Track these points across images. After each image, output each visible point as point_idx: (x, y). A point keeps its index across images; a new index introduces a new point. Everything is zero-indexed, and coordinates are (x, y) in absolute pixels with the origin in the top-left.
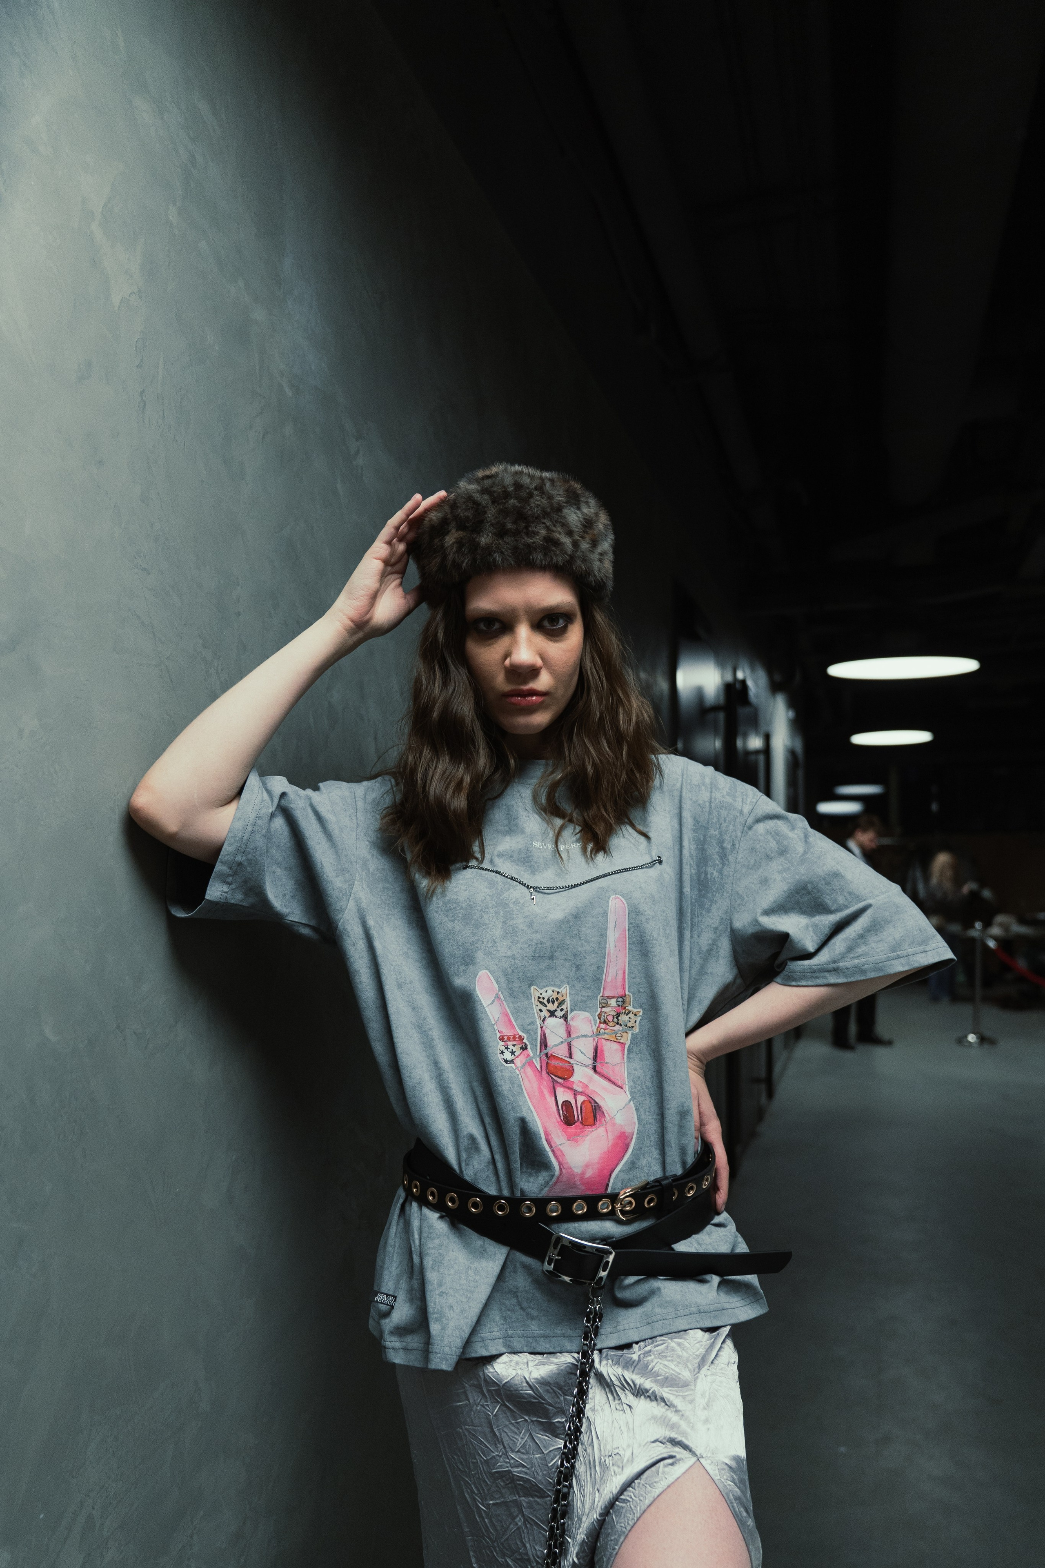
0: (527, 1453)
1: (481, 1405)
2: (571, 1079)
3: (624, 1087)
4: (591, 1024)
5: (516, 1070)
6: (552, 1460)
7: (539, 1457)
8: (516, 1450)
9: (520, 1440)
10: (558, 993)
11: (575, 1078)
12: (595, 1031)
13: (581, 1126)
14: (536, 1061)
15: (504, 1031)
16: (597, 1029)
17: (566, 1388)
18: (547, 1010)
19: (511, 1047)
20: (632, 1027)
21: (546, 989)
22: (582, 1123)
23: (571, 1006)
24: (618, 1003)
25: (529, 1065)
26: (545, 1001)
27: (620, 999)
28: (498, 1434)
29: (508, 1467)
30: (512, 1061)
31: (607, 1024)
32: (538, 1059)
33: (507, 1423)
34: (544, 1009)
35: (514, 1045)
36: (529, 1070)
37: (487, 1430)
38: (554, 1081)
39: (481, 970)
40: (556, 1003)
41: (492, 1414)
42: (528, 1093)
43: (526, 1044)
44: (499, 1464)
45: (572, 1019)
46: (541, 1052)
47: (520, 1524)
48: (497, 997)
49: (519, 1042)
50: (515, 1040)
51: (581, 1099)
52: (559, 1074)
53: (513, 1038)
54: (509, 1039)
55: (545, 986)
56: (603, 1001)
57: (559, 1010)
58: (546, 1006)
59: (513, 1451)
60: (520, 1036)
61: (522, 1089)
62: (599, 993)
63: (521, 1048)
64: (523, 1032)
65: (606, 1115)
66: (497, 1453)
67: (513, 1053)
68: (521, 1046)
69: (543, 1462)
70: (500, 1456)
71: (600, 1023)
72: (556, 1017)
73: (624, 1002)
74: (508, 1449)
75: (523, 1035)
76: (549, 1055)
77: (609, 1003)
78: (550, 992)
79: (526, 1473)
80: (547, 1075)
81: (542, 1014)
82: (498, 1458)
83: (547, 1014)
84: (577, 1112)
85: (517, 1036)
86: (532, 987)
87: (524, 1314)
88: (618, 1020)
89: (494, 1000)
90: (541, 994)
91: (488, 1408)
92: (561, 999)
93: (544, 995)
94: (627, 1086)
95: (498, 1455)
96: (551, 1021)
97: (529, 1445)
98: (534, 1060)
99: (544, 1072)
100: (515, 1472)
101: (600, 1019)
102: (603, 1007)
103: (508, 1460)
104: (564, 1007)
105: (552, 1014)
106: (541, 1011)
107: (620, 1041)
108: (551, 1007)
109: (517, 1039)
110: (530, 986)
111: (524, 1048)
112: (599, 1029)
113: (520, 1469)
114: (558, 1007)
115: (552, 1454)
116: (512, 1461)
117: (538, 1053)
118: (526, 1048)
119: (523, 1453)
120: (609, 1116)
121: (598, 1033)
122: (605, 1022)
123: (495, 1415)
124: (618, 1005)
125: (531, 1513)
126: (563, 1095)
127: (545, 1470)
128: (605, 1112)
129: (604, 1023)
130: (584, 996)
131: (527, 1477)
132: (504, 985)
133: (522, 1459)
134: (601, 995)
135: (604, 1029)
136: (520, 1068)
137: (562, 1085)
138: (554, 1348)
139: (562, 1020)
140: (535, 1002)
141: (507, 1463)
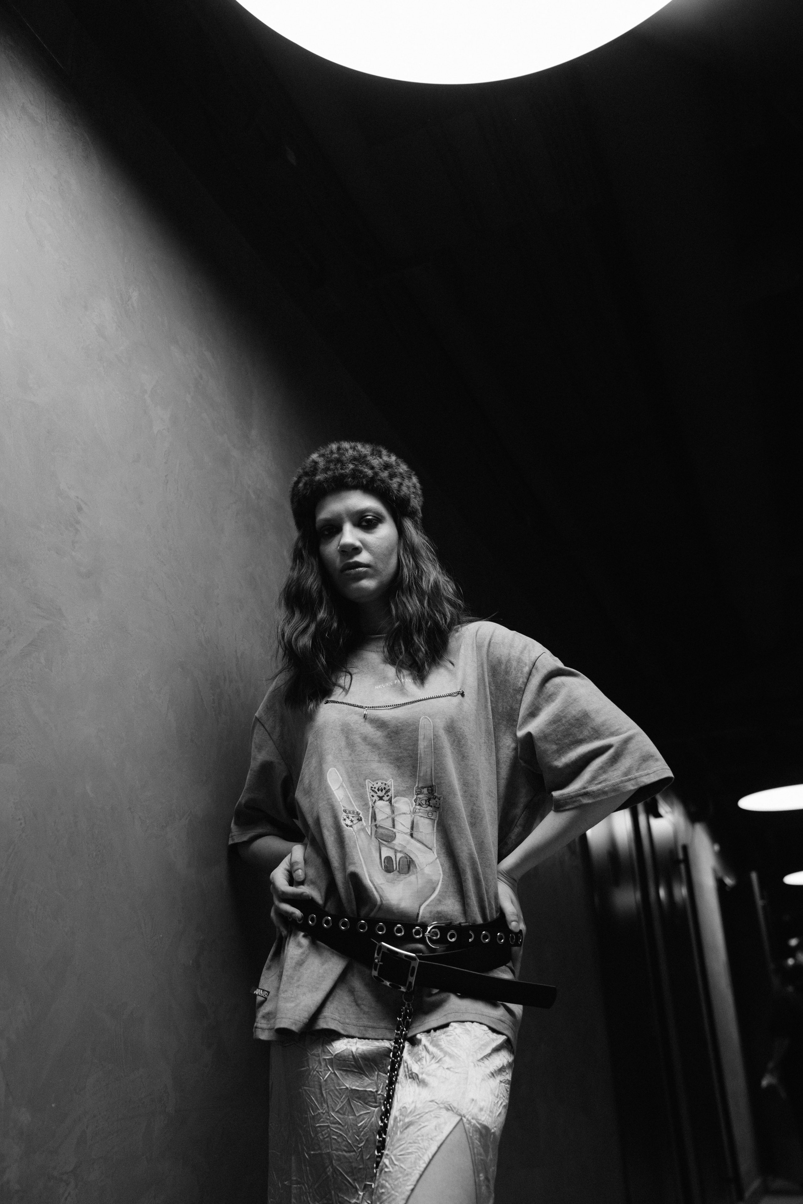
0: (344, 1114)
1: (317, 1071)
2: (394, 842)
3: (433, 849)
4: (409, 806)
5: (353, 832)
6: (361, 1121)
7: (352, 1118)
8: (336, 1110)
9: (340, 1103)
10: (385, 784)
11: (396, 842)
12: (412, 810)
13: (398, 874)
14: (368, 829)
15: (346, 806)
16: (414, 809)
17: (380, 1066)
18: (378, 796)
19: (351, 818)
20: (439, 808)
21: (377, 782)
22: (399, 872)
23: (394, 793)
24: (429, 791)
25: (363, 831)
26: (376, 790)
27: (430, 789)
28: (325, 1095)
29: (328, 1123)
30: (351, 826)
31: (421, 806)
32: (370, 828)
33: (333, 1088)
34: (375, 795)
35: (353, 817)
36: (362, 834)
37: (318, 1091)
38: (380, 843)
39: (331, 767)
40: (384, 791)
41: (323, 1078)
42: (360, 848)
43: (361, 817)
44: (322, 1120)
45: (396, 802)
46: (371, 823)
47: (329, 1173)
48: (342, 786)
49: (357, 816)
50: (354, 814)
51: (399, 855)
52: (384, 838)
53: (353, 812)
54: (350, 812)
55: (376, 780)
56: (418, 790)
57: (385, 796)
58: (377, 793)
59: (333, 1111)
60: (357, 812)
61: (356, 845)
62: (415, 785)
63: (358, 819)
64: (359, 810)
65: (418, 867)
66: (321, 1111)
67: (352, 821)
68: (357, 818)
69: (354, 1122)
70: (324, 1114)
71: (416, 805)
72: (384, 800)
73: (432, 790)
74: (331, 1109)
75: (360, 812)
76: (377, 826)
77: (422, 791)
78: (379, 784)
79: (340, 1130)
80: (375, 839)
81: (374, 799)
82: (322, 1115)
83: (377, 799)
84: (396, 864)
85: (356, 812)
86: (367, 781)
87: (359, 1009)
88: (429, 803)
89: (340, 787)
90: (373, 785)
91: (321, 1074)
92: (387, 788)
93: (376, 785)
94: (435, 849)
95: (322, 1113)
96: (380, 803)
97: (346, 1108)
98: (366, 829)
99: (373, 836)
100: (333, 1127)
101: (415, 802)
102: (418, 794)
103: (329, 1117)
104: (389, 794)
105: (381, 798)
106: (373, 796)
107: (431, 818)
108: (380, 793)
109: (355, 813)
110: (365, 780)
111: (360, 820)
112: (415, 809)
113: (337, 1125)
114: (385, 794)
115: (361, 1117)
116: (332, 1118)
117: (370, 824)
118: (361, 820)
119: (341, 1114)
120: (420, 868)
121: (414, 812)
122: (420, 805)
123: (326, 1081)
124: (428, 792)
125: (339, 1165)
126: (386, 852)
127: (355, 1129)
128: (417, 865)
129: (418, 805)
130: (404, 787)
131: (341, 1132)
132: (346, 779)
133: (339, 1118)
134: (417, 786)
135: (419, 809)
136: (356, 832)
137: (386, 846)
138: (378, 1036)
139: (388, 803)
140: (368, 790)
141: (328, 1119)
